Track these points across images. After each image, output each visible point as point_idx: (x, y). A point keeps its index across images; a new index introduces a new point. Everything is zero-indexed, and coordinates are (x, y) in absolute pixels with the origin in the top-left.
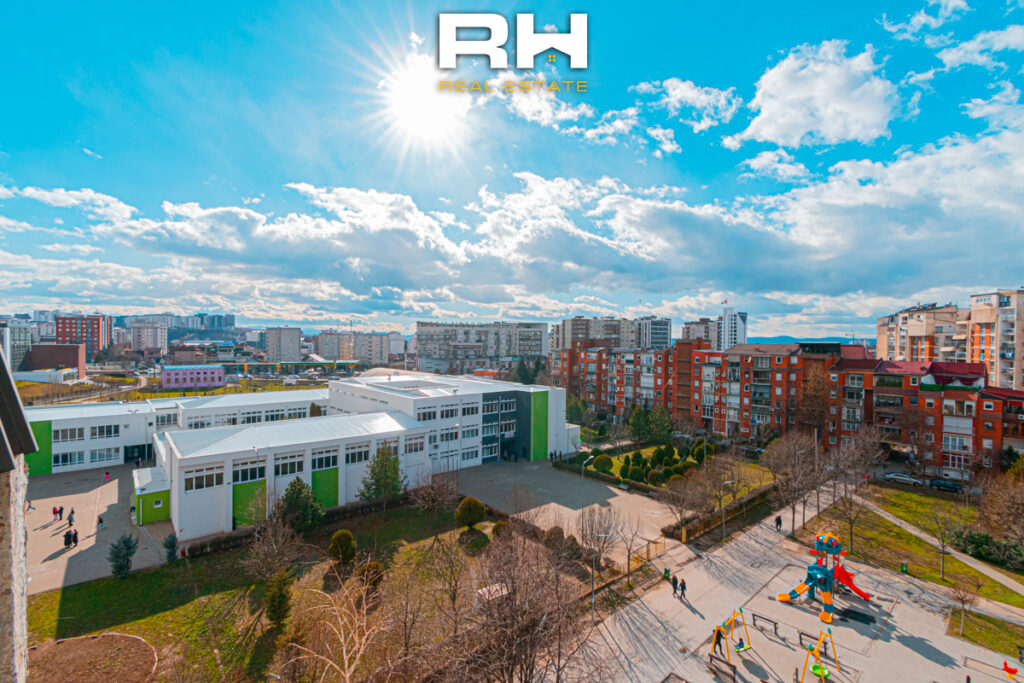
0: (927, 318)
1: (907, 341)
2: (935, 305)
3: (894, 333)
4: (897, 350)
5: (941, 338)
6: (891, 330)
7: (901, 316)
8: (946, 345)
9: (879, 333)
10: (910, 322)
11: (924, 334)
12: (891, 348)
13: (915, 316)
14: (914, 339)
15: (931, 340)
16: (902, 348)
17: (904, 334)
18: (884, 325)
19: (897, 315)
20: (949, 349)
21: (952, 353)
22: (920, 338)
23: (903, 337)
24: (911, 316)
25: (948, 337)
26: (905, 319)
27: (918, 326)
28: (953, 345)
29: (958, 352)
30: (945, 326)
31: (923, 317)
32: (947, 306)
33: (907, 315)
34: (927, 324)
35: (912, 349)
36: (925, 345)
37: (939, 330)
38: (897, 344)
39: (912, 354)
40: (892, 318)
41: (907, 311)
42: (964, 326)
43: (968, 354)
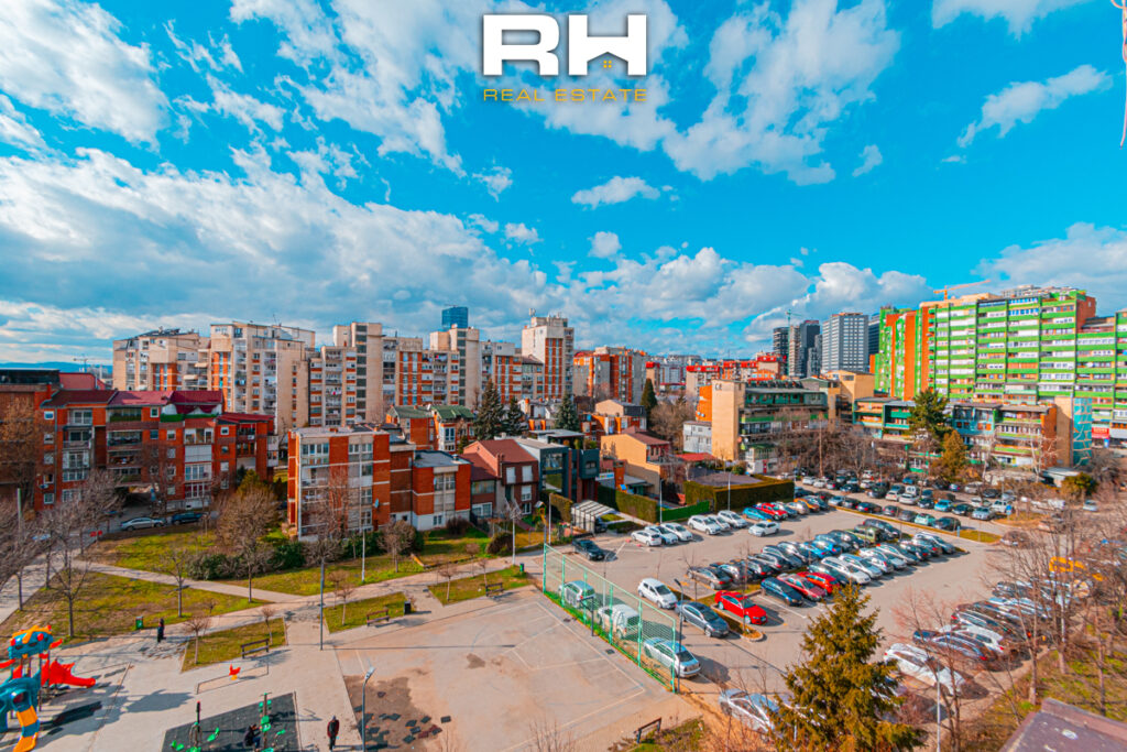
0: (170, 344)
1: (149, 369)
2: (177, 331)
3: (134, 359)
4: (138, 378)
5: (184, 365)
6: (131, 355)
7: (142, 340)
8: (189, 373)
9: (116, 359)
10: (151, 347)
11: (166, 361)
12: (131, 376)
13: (157, 341)
14: (155, 366)
15: (175, 367)
16: (144, 376)
17: (145, 360)
18: (122, 349)
19: (136, 338)
20: (192, 377)
21: (195, 381)
22: (162, 365)
23: (145, 364)
24: (153, 341)
25: (190, 365)
26: (147, 343)
27: (161, 352)
28: (195, 373)
29: (200, 380)
30: (188, 354)
31: (165, 342)
32: (190, 333)
33: (148, 339)
34: (170, 351)
35: (154, 377)
36: (168, 373)
37: (182, 357)
38: (138, 372)
39: (154, 382)
40: (132, 342)
41: (148, 335)
42: (205, 354)
43: (209, 381)
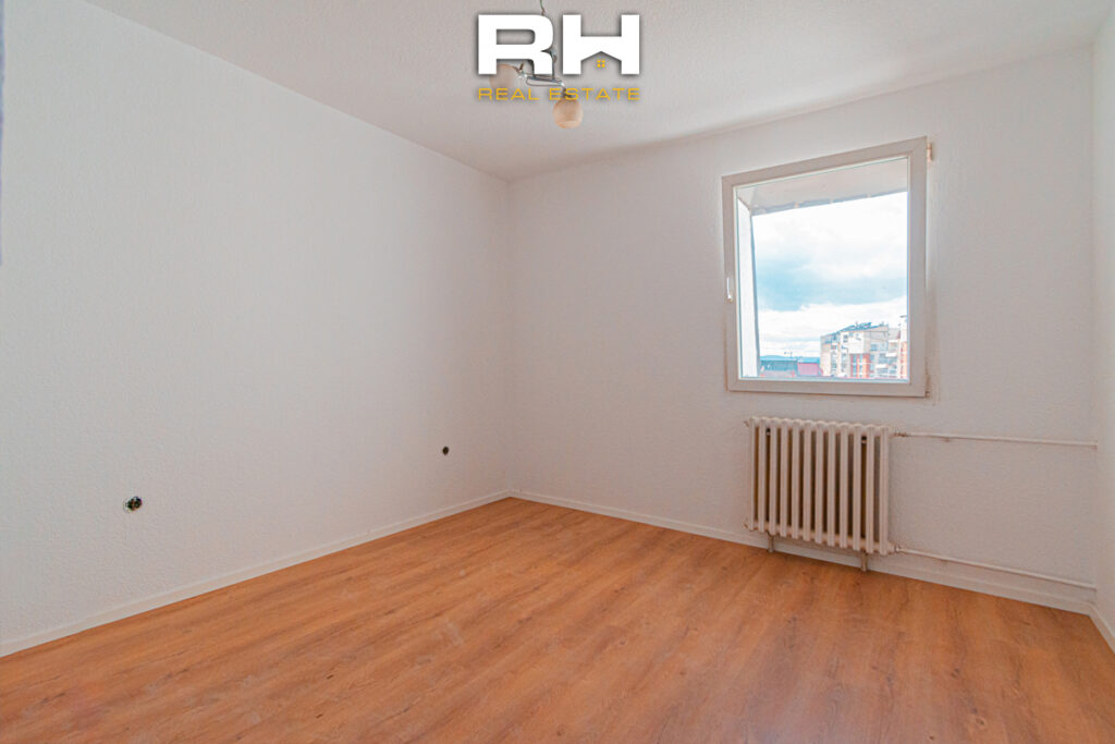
0: (865, 336)
1: (848, 358)
2: (870, 324)
3: (836, 351)
4: (839, 367)
5: (876, 355)
6: (834, 348)
7: (843, 334)
8: (880, 362)
9: (823, 351)
10: (850, 339)
11: (861, 351)
12: (834, 365)
13: (854, 335)
14: (853, 357)
15: (868, 357)
16: (844, 365)
17: (845, 351)
18: (827, 343)
19: (838, 333)
20: (883, 366)
21: (885, 370)
22: (858, 355)
23: (844, 355)
24: (851, 335)
25: (882, 355)
26: (846, 337)
27: (857, 345)
28: (885, 362)
29: (890, 368)
30: (879, 344)
31: (860, 335)
32: (881, 325)
33: (847, 333)
34: (866, 342)
35: (852, 367)
36: (863, 363)
37: (874, 348)
38: (839, 362)
39: (852, 371)
40: (835, 336)
41: (847, 329)
42: (895, 344)
43: (898, 370)
